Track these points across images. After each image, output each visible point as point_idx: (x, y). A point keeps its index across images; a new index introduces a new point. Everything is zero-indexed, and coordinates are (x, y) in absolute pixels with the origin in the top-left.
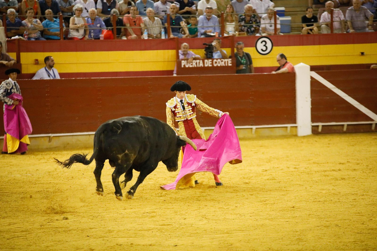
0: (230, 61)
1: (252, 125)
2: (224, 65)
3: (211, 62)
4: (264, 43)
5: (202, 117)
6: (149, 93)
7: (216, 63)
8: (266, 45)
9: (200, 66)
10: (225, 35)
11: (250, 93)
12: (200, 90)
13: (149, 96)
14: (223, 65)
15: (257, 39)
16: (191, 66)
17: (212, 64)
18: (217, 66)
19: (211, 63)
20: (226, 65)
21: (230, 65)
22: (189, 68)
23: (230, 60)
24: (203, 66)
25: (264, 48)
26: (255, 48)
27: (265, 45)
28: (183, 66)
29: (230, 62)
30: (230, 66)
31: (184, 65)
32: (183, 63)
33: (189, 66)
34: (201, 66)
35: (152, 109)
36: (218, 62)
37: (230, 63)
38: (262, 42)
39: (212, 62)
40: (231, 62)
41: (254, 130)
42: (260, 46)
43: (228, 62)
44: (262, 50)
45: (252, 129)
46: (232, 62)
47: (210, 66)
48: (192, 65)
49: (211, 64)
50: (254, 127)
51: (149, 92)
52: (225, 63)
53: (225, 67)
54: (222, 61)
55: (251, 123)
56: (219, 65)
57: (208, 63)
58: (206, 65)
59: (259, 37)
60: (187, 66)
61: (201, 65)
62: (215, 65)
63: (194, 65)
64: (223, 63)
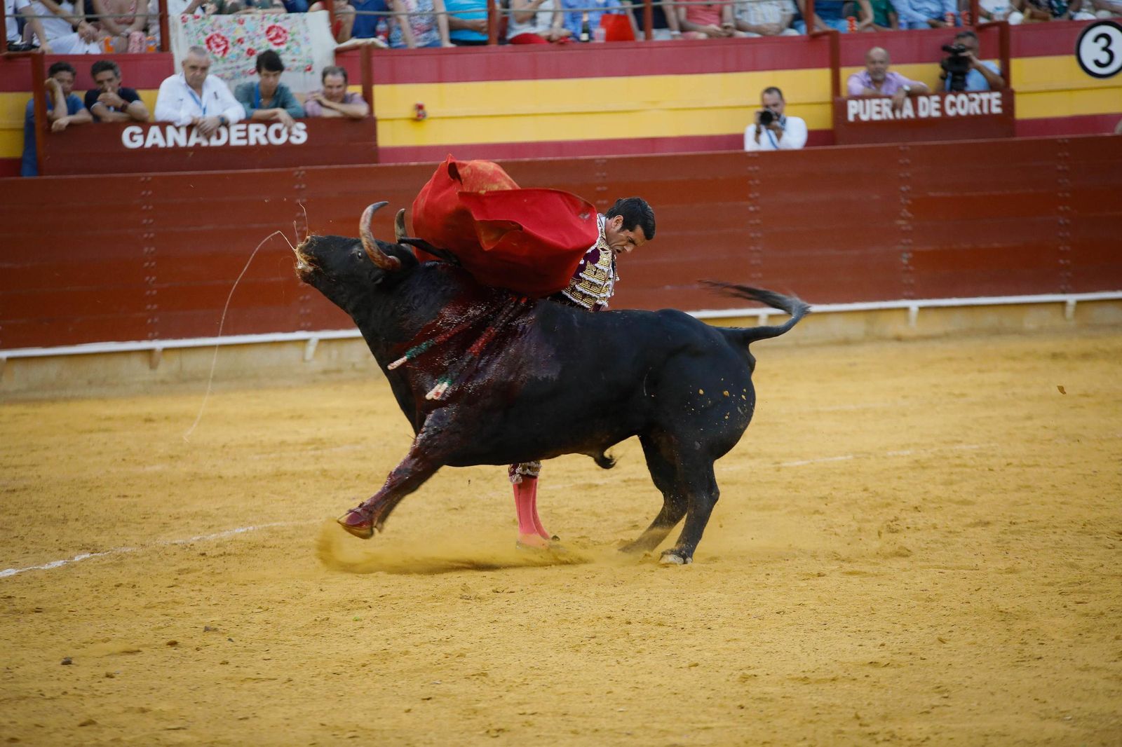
0: (997, 99)
1: (1064, 292)
2: (978, 112)
3: (937, 102)
4: (1103, 42)
5: (911, 268)
6: (750, 199)
7: (953, 105)
8: (1112, 48)
9: (904, 116)
10: (982, 21)
11: (1060, 195)
12: (903, 189)
13: (751, 209)
14: (975, 111)
15: (1083, 29)
16: (876, 117)
17: (942, 109)
18: (958, 114)
19: (938, 106)
20: (986, 111)
21: (996, 110)
22: (871, 123)
23: (998, 95)
24: (912, 115)
25: (1104, 58)
26: (1073, 58)
27: (1105, 49)
28: (851, 118)
29: (995, 102)
30: (997, 115)
31: (857, 116)
32: (853, 107)
33: (871, 116)
34: (908, 116)
35: (759, 248)
36: (959, 104)
37: (998, 106)
38: (1096, 40)
39: (942, 103)
40: (998, 102)
41: (1070, 310)
42: (1091, 50)
43: (989, 101)
44: (1097, 63)
45: (1063, 303)
46: (1003, 103)
47: (936, 114)
48: (879, 113)
49: (937, 109)
50: (1071, 299)
51: (751, 196)
52: (981, 106)
53: (983, 116)
54: (972, 100)
55: (1063, 287)
56: (963, 112)
57: (930, 106)
58: (923, 114)
59: (1089, 24)
60: (864, 118)
61: (908, 112)
62: (951, 112)
63: (887, 114)
64: (975, 105)
